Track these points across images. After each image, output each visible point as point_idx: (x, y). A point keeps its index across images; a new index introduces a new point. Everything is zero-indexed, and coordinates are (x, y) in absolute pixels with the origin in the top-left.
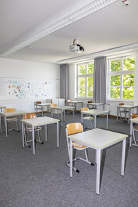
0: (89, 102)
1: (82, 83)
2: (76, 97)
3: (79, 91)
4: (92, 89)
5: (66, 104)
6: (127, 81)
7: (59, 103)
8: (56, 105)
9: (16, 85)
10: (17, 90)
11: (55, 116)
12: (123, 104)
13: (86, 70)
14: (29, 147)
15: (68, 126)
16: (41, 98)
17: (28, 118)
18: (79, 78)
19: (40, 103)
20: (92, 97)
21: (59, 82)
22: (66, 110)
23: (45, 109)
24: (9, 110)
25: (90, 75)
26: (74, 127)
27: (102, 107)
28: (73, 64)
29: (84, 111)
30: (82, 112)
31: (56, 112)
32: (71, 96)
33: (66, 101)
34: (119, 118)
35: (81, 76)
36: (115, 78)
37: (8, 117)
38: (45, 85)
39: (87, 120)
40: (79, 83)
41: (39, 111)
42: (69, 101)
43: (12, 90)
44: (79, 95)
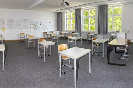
0: (73, 33)
1: (69, 22)
2: (65, 30)
3: (68, 27)
4: (74, 26)
5: (61, 33)
6: (93, 21)
7: (56, 33)
8: (55, 34)
9: (34, 24)
10: (34, 26)
11: (54, 41)
12: (90, 33)
13: (71, 15)
14: (41, 57)
15: (59, 46)
16: (47, 31)
17: (41, 41)
18: (67, 20)
19: (46, 33)
20: (74, 30)
21: (56, 22)
22: (60, 37)
23: (49, 37)
24: (31, 36)
25: (73, 18)
26: (63, 46)
27: (79, 35)
28: (64, 12)
29: (70, 37)
30: (68, 38)
31: (55, 38)
32: (63, 30)
33: (60, 32)
34: (88, 40)
35: (69, 19)
36: (87, 20)
37: (30, 40)
38: (49, 23)
39: (71, 42)
40: (68, 23)
41: (46, 37)
42: (62, 32)
43: (32, 26)
44: (67, 29)
